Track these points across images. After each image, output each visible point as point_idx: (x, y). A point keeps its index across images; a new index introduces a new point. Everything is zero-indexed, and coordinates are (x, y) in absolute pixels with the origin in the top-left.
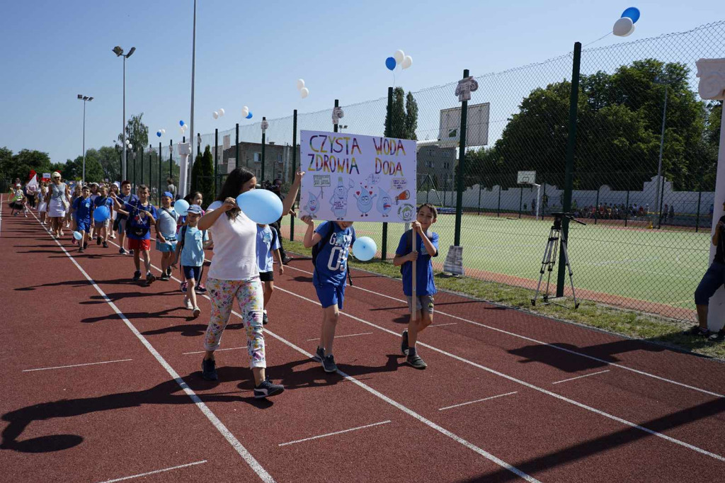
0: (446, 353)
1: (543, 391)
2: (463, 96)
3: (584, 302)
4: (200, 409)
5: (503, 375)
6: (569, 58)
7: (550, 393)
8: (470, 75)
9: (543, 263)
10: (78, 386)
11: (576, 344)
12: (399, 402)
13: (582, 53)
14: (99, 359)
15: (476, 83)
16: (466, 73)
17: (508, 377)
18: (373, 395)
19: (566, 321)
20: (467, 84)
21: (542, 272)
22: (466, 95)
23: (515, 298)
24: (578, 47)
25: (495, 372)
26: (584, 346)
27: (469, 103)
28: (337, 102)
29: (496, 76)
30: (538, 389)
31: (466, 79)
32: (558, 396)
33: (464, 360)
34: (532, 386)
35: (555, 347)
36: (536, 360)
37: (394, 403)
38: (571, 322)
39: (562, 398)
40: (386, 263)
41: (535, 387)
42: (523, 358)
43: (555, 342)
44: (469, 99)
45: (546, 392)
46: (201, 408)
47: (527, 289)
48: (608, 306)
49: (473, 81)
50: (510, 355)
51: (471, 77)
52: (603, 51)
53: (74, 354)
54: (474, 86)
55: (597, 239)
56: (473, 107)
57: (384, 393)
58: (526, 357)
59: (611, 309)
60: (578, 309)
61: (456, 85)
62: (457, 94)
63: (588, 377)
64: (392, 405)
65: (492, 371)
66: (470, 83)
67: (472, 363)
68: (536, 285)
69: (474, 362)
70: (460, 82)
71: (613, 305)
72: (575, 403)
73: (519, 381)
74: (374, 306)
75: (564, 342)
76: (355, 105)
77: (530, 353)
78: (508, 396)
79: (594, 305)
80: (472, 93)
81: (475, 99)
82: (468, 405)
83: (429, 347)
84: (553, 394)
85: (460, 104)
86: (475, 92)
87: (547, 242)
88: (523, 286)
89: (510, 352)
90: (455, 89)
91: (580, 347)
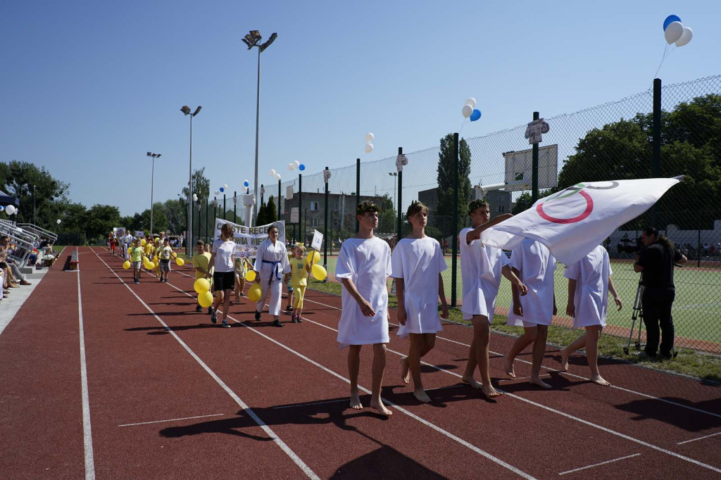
0: (548, 408)
1: (669, 453)
2: (534, 138)
3: (680, 350)
4: (302, 471)
5: (618, 434)
6: (648, 95)
7: (679, 456)
8: (540, 118)
9: (634, 308)
10: (175, 443)
11: (689, 399)
12: (512, 465)
13: (662, 90)
14: (191, 414)
15: (547, 125)
16: (536, 115)
17: (624, 436)
18: (482, 456)
19: (668, 371)
20: (537, 127)
21: (634, 318)
22: (536, 137)
23: (604, 347)
24: (657, 83)
25: (609, 430)
26: (699, 401)
27: (540, 145)
28: (400, 149)
29: (568, 117)
30: (663, 450)
31: (537, 121)
32: (689, 460)
33: (570, 417)
34: (654, 447)
35: (666, 401)
36: (650, 417)
37: (508, 466)
38: (673, 372)
39: (694, 461)
40: (457, 310)
41: (658, 448)
42: (636, 415)
43: (664, 396)
44: (541, 141)
45: (673, 454)
46: (304, 469)
47: (614, 336)
48: (708, 354)
49: (544, 123)
50: (617, 410)
51: (542, 119)
52: (685, 86)
53: (166, 408)
54: (546, 128)
55: (691, 282)
56: (544, 148)
57: (493, 454)
58: (636, 413)
59: (713, 358)
60: (677, 357)
61: (525, 129)
62: (526, 137)
63: (715, 437)
64: (506, 468)
65: (605, 429)
66: (541, 126)
67: (580, 420)
68: (628, 332)
69: (582, 419)
70: (529, 125)
71: (714, 353)
72: (711, 468)
73: (639, 441)
74: (457, 356)
75: (674, 395)
76: (420, 151)
77: (641, 409)
78: (631, 458)
79: (693, 353)
80: (543, 135)
81: (546, 140)
82: (589, 469)
83: (527, 401)
84: (682, 457)
85: (531, 147)
86: (546, 134)
87: (637, 286)
88: (610, 333)
89: (618, 407)
90: (524, 132)
91: (693, 401)
